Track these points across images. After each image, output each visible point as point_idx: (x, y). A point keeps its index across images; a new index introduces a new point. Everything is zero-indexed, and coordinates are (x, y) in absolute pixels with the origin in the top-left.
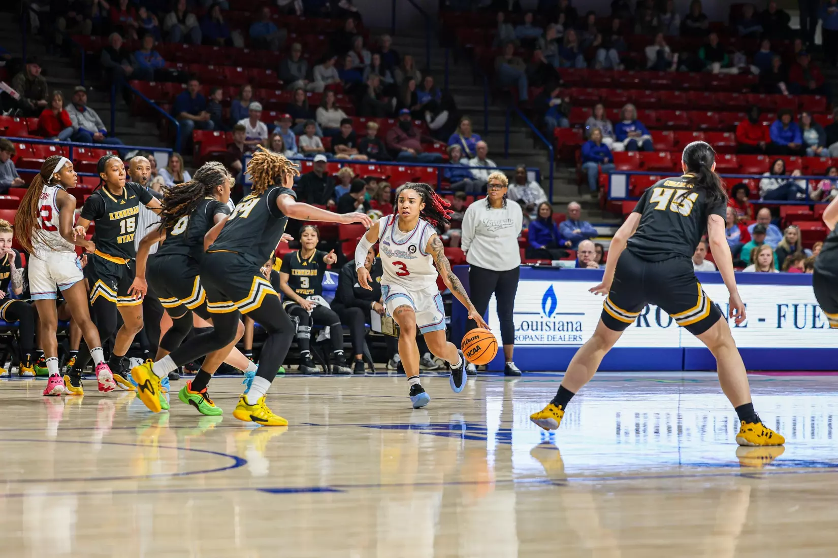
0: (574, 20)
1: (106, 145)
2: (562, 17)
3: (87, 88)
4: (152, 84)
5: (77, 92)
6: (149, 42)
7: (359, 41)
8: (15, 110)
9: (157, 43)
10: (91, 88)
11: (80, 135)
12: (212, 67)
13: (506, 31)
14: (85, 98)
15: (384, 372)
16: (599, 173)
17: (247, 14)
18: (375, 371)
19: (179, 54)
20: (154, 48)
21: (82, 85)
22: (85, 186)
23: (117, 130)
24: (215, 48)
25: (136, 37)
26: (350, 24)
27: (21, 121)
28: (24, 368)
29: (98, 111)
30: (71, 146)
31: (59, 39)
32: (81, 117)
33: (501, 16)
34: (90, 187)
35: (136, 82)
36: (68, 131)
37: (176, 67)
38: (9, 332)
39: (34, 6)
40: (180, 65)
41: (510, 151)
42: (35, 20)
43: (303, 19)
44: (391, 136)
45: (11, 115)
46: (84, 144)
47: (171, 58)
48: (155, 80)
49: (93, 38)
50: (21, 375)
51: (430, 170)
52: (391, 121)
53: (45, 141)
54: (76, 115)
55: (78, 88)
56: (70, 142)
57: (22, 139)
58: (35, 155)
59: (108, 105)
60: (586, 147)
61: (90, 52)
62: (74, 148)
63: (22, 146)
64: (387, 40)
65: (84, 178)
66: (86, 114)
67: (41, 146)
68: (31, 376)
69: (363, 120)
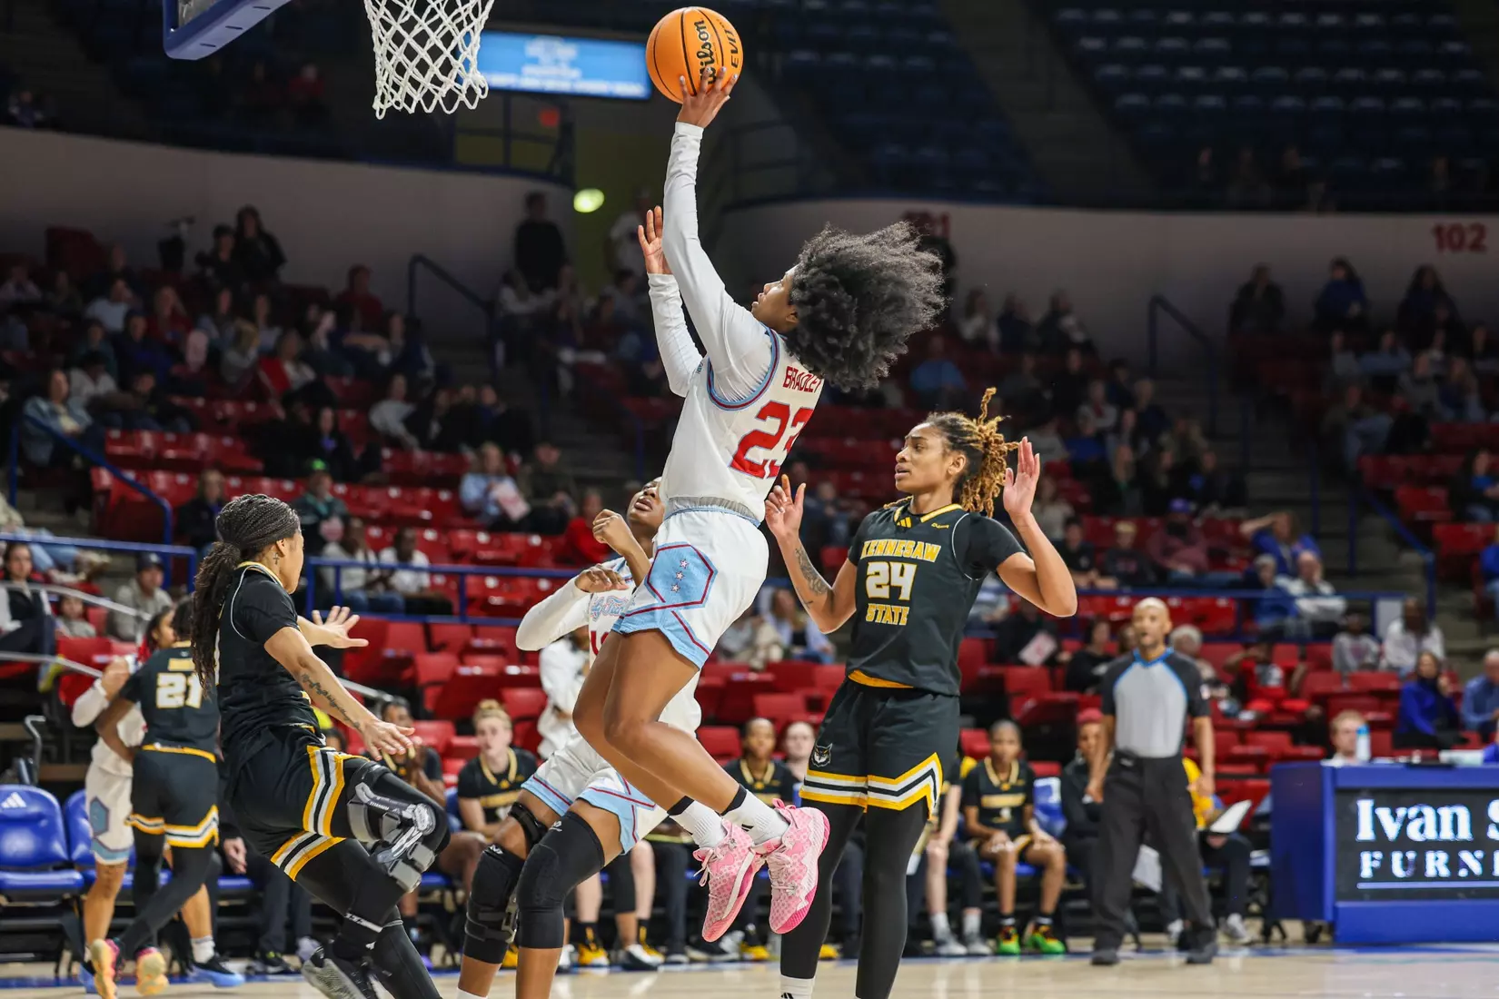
0: (1459, 340)
2: (1440, 337)
7: (1098, 390)
12: (850, 443)
13: (1343, 363)
15: (1156, 951)
18: (1145, 948)
21: (638, 478)
24: (856, 411)
26: (1075, 361)
27: (543, 543)
33: (1337, 339)
41: (1361, 565)
42: (563, 380)
44: (1154, 546)
49: (655, 403)
51: (1222, 602)
52: (1154, 522)
57: (544, 572)
60: (1489, 556)
61: (651, 427)
63: (544, 585)
64: (1145, 389)
69: (1105, 521)
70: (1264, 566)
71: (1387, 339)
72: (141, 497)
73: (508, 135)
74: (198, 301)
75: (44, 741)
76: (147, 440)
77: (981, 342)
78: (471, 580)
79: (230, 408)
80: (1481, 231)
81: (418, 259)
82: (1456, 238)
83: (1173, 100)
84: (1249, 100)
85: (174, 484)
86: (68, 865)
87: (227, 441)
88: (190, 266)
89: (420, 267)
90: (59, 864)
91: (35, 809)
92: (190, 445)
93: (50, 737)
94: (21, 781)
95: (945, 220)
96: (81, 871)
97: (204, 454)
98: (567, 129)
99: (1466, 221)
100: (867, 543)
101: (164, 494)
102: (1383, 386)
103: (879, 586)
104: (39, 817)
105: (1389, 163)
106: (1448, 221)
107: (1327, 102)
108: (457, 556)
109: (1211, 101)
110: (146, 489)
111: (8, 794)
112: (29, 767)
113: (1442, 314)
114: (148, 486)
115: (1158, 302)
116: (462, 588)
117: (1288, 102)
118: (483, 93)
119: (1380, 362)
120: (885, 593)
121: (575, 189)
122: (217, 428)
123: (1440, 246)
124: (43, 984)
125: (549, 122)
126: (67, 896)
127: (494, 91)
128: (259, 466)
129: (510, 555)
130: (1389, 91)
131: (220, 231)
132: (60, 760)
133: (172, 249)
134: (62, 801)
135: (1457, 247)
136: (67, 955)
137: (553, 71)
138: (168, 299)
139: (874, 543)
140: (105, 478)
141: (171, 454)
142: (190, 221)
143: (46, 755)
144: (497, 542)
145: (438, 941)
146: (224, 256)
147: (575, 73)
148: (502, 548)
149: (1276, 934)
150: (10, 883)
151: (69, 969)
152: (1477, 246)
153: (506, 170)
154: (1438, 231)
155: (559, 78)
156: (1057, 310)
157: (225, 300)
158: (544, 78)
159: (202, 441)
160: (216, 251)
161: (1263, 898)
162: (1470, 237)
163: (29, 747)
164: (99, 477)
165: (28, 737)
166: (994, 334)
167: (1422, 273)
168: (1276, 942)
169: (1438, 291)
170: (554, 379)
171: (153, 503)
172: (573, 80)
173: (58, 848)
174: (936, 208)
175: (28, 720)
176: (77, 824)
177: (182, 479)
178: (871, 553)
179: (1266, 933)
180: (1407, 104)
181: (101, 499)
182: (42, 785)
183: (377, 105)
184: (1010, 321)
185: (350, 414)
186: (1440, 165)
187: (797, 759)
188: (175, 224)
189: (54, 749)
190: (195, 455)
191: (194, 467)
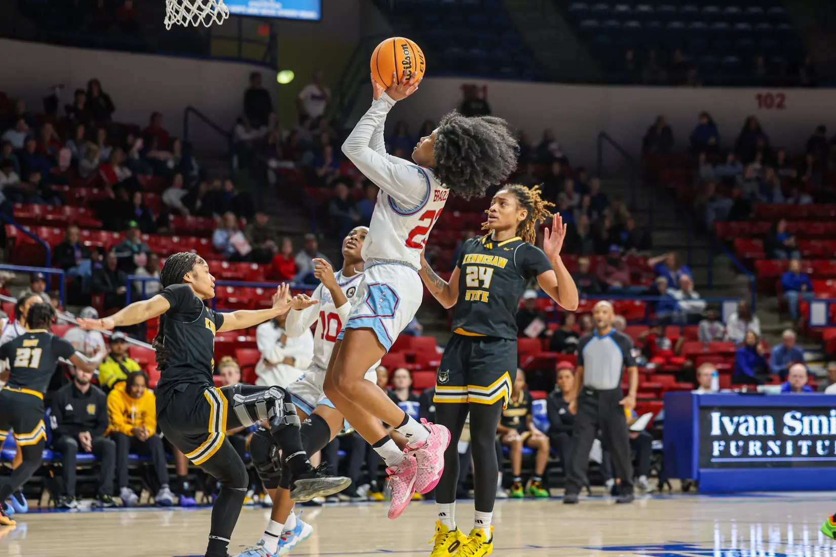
0: (770, 158)
2: (759, 156)
3: (317, 236)
5: (308, 240)
7: (569, 184)
10: (322, 236)
11: (312, 279)
13: (706, 170)
14: (315, 245)
15: (599, 496)
16: (800, 302)
18: (593, 494)
21: (313, 232)
25: (360, 187)
26: (556, 168)
29: (327, 255)
33: (702, 157)
36: (300, 275)
41: (715, 283)
44: (600, 271)
51: (638, 303)
52: (600, 258)
54: (308, 261)
55: (311, 236)
57: (260, 284)
59: (337, 251)
60: (785, 278)
61: (319, 204)
63: (259, 291)
64: (596, 184)
69: (573, 257)
70: (660, 283)
71: (731, 157)
72: (33, 241)
73: (240, 39)
74: (66, 132)
76: (37, 209)
78: (218, 289)
79: (83, 192)
80: (783, 97)
81: (189, 109)
82: (769, 101)
83: (612, 23)
84: (655, 24)
85: (52, 234)
87: (82, 210)
88: (61, 112)
89: (191, 114)
92: (61, 212)
95: (484, 89)
97: (68, 218)
98: (273, 37)
99: (774, 92)
100: (466, 256)
101: (46, 239)
102: (728, 183)
103: (473, 280)
105: (732, 59)
106: (764, 91)
107: (698, 25)
109: (633, 24)
110: (37, 237)
113: (760, 143)
114: (37, 235)
115: (603, 135)
117: (676, 25)
118: (226, 16)
119: (727, 170)
120: (476, 284)
121: (278, 70)
122: (76, 203)
123: (760, 105)
125: (264, 33)
127: (232, 15)
128: (100, 224)
129: (241, 275)
130: (733, 19)
131: (78, 92)
133: (51, 102)
135: (769, 106)
137: (266, 4)
138: (49, 130)
139: (470, 255)
140: (13, 230)
141: (50, 217)
142: (62, 86)
144: (233, 268)
145: (199, 490)
146: (81, 106)
147: (278, 6)
148: (236, 271)
149: (666, 487)
152: (780, 106)
153: (239, 59)
154: (759, 97)
155: (269, 8)
156: (547, 140)
157: (81, 131)
158: (262, 8)
159: (68, 210)
160: (76, 103)
161: (659, 467)
162: (777, 100)
164: (10, 230)
167: (750, 120)
168: (666, 491)
169: (759, 131)
170: (265, 176)
171: (40, 245)
172: (277, 10)
174: (479, 83)
177: (56, 231)
178: (469, 261)
179: (660, 486)
180: (742, 26)
181: (11, 243)
183: (166, 22)
185: (151, 195)
186: (760, 61)
187: (400, 389)
188: (53, 88)
190: (64, 218)
191: (63, 225)
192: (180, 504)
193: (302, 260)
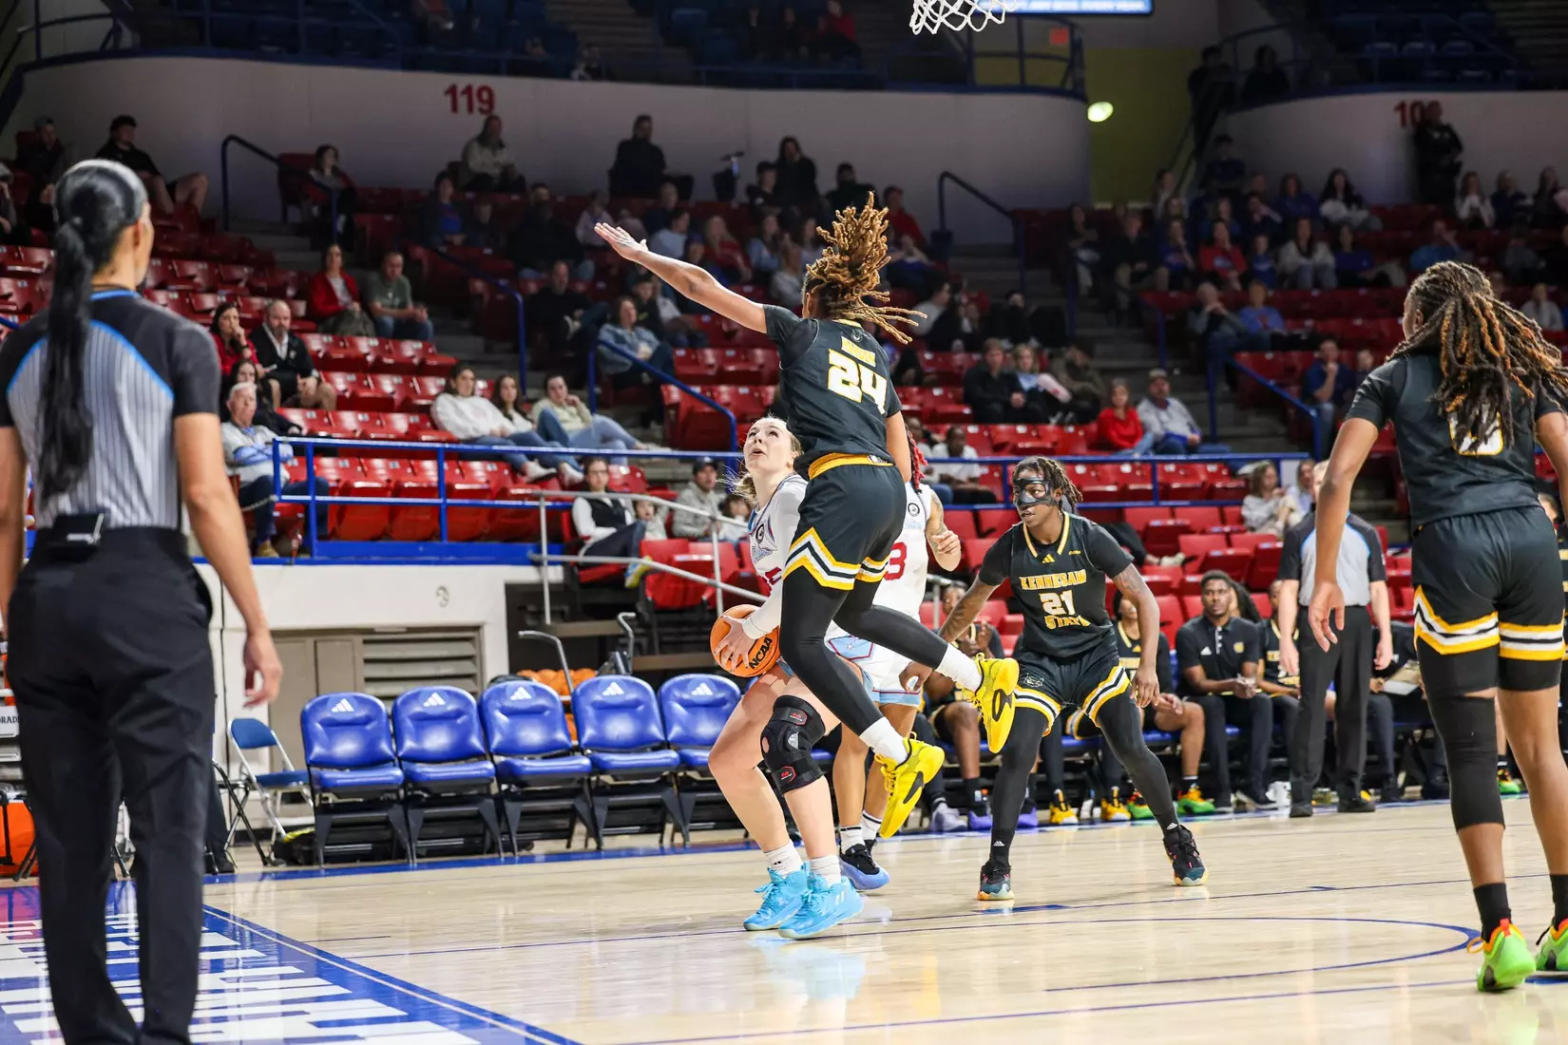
1: (1207, 457)
3: (1170, 371)
4: (1269, 356)
5: (1153, 380)
6: (1259, 293)
8: (1065, 414)
9: (1270, 293)
10: (1176, 372)
11: (1166, 444)
12: (1358, 322)
14: (1166, 387)
17: (1407, 234)
19: (1306, 306)
20: (1268, 302)
21: (1161, 366)
22: (1179, 522)
23: (1221, 431)
24: (1363, 292)
25: (1237, 286)
27: (1077, 430)
28: (1110, 808)
29: (1187, 403)
30: (1153, 462)
31: (1124, 300)
32: (1164, 416)
34: (1187, 522)
35: (1244, 355)
36: (1146, 441)
37: (1303, 326)
38: (1087, 755)
39: (1084, 255)
40: (1309, 323)
42: (1085, 278)
43: (1496, 232)
45: (1061, 424)
46: (1173, 457)
47: (1292, 313)
48: (1273, 349)
49: (1173, 294)
50: (1106, 819)
53: (1113, 457)
54: (1158, 416)
55: (1156, 373)
56: (1152, 456)
57: (1079, 458)
58: (1100, 480)
59: (1204, 395)
61: (1171, 317)
62: (1159, 466)
63: (1080, 470)
65: (1178, 511)
66: (1170, 409)
67: (1108, 467)
68: (1124, 821)
72: (707, 409)
73: (1023, 55)
74: (746, 229)
75: (635, 635)
76: (710, 356)
77: (1476, 219)
78: (1013, 468)
81: (945, 175)
85: (736, 395)
86: (665, 745)
88: (741, 196)
89: (948, 183)
90: (657, 744)
91: (632, 696)
92: (749, 358)
93: (640, 631)
94: (618, 673)
96: (677, 750)
97: (761, 366)
98: (1076, 46)
101: (728, 404)
104: (636, 704)
108: (998, 448)
110: (711, 402)
111: (608, 684)
112: (623, 657)
114: (712, 397)
116: (1004, 477)
121: (1087, 102)
124: (649, 853)
125: (1060, 42)
126: (665, 773)
127: (1008, 17)
129: (1049, 445)
131: (763, 166)
132: (651, 652)
133: (725, 181)
134: (656, 689)
136: (669, 827)
140: (674, 393)
141: (731, 368)
142: (740, 154)
143: (638, 646)
146: (768, 187)
148: (1038, 437)
150: (615, 763)
151: (672, 840)
153: (1023, 88)
157: (771, 225)
159: (761, 355)
163: (622, 641)
164: (669, 393)
165: (622, 632)
166: (1487, 213)
171: (720, 414)
173: (655, 730)
174: (1426, 97)
175: (620, 616)
176: (670, 707)
177: (743, 390)
181: (672, 412)
182: (636, 674)
183: (913, 23)
184: (1504, 199)
188: (728, 158)
189: (644, 641)
190: (754, 369)
191: (753, 380)
192: (970, 828)
193: (1146, 412)
